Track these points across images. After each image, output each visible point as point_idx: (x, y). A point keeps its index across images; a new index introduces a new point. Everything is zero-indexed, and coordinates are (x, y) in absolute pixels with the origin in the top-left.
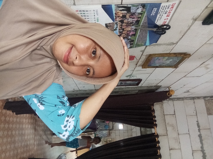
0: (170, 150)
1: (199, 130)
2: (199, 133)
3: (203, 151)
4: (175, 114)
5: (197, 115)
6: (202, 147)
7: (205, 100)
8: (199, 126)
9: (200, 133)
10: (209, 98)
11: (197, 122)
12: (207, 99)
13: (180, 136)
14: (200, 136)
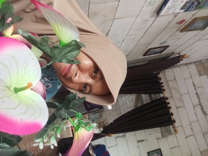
0: (177, 109)
1: (195, 89)
3: (200, 104)
4: (175, 79)
5: (191, 78)
7: (195, 65)
9: (196, 91)
10: (198, 63)
13: (182, 96)
14: (197, 93)
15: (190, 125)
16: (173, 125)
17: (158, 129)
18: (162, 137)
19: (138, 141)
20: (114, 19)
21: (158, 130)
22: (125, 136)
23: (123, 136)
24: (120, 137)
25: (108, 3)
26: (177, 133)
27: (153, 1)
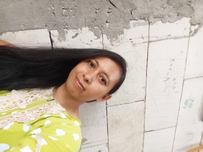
20: (145, 132)
25: (130, 104)
27: (189, 100)
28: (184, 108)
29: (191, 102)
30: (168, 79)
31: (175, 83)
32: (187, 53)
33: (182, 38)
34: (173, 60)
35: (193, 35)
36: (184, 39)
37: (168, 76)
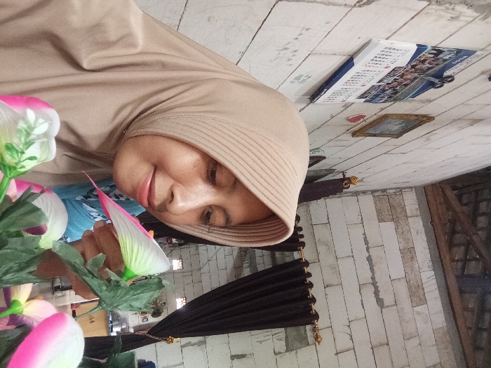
0: (325, 288)
1: (368, 249)
2: (367, 255)
3: (374, 284)
4: (329, 223)
5: (362, 223)
6: (373, 278)
7: (374, 196)
8: (366, 242)
9: (369, 253)
10: (379, 193)
11: (364, 234)
12: (376, 194)
13: (339, 261)
14: (369, 259)
15: (349, 326)
16: (313, 324)
17: (281, 332)
18: (287, 351)
19: (233, 357)
21: (280, 334)
22: (205, 342)
23: (200, 344)
24: (193, 345)
26: (319, 342)
27: (305, 75)
28: (292, 82)
29: (305, 78)
30: (286, 49)
31: (294, 55)
32: (336, 26)
33: (340, 5)
34: (307, 29)
35: (360, 6)
36: (343, 7)
37: (287, 46)
